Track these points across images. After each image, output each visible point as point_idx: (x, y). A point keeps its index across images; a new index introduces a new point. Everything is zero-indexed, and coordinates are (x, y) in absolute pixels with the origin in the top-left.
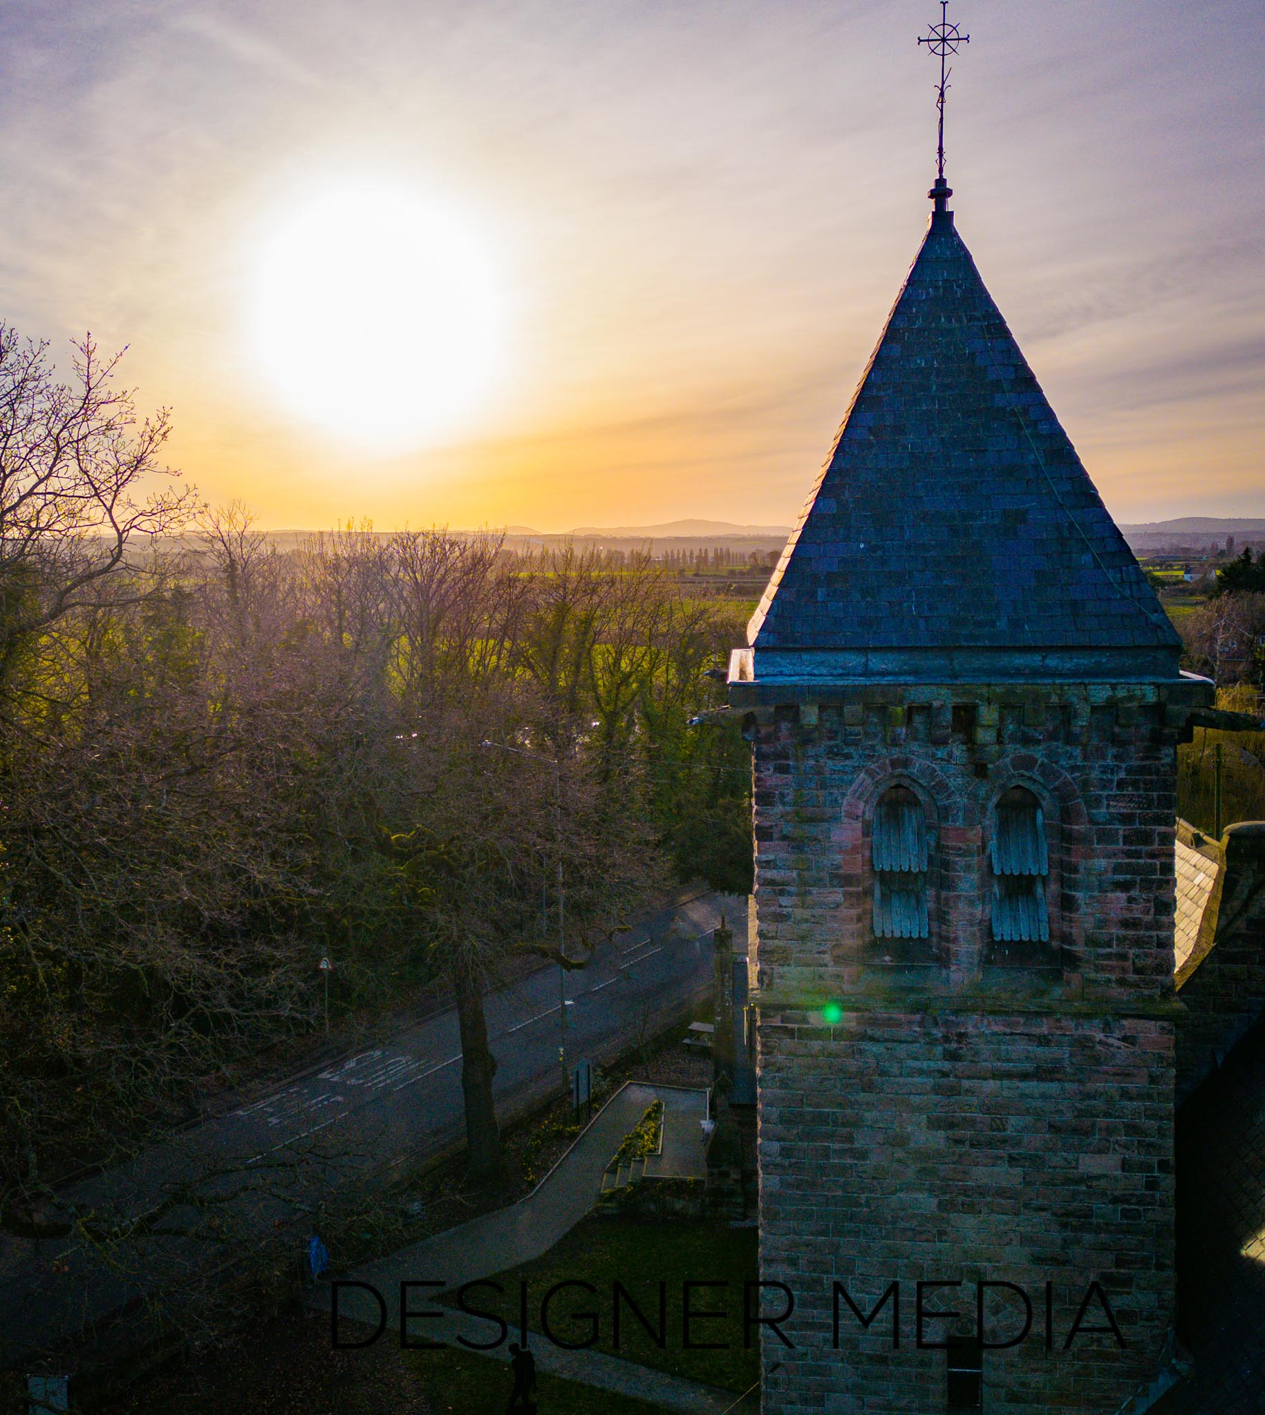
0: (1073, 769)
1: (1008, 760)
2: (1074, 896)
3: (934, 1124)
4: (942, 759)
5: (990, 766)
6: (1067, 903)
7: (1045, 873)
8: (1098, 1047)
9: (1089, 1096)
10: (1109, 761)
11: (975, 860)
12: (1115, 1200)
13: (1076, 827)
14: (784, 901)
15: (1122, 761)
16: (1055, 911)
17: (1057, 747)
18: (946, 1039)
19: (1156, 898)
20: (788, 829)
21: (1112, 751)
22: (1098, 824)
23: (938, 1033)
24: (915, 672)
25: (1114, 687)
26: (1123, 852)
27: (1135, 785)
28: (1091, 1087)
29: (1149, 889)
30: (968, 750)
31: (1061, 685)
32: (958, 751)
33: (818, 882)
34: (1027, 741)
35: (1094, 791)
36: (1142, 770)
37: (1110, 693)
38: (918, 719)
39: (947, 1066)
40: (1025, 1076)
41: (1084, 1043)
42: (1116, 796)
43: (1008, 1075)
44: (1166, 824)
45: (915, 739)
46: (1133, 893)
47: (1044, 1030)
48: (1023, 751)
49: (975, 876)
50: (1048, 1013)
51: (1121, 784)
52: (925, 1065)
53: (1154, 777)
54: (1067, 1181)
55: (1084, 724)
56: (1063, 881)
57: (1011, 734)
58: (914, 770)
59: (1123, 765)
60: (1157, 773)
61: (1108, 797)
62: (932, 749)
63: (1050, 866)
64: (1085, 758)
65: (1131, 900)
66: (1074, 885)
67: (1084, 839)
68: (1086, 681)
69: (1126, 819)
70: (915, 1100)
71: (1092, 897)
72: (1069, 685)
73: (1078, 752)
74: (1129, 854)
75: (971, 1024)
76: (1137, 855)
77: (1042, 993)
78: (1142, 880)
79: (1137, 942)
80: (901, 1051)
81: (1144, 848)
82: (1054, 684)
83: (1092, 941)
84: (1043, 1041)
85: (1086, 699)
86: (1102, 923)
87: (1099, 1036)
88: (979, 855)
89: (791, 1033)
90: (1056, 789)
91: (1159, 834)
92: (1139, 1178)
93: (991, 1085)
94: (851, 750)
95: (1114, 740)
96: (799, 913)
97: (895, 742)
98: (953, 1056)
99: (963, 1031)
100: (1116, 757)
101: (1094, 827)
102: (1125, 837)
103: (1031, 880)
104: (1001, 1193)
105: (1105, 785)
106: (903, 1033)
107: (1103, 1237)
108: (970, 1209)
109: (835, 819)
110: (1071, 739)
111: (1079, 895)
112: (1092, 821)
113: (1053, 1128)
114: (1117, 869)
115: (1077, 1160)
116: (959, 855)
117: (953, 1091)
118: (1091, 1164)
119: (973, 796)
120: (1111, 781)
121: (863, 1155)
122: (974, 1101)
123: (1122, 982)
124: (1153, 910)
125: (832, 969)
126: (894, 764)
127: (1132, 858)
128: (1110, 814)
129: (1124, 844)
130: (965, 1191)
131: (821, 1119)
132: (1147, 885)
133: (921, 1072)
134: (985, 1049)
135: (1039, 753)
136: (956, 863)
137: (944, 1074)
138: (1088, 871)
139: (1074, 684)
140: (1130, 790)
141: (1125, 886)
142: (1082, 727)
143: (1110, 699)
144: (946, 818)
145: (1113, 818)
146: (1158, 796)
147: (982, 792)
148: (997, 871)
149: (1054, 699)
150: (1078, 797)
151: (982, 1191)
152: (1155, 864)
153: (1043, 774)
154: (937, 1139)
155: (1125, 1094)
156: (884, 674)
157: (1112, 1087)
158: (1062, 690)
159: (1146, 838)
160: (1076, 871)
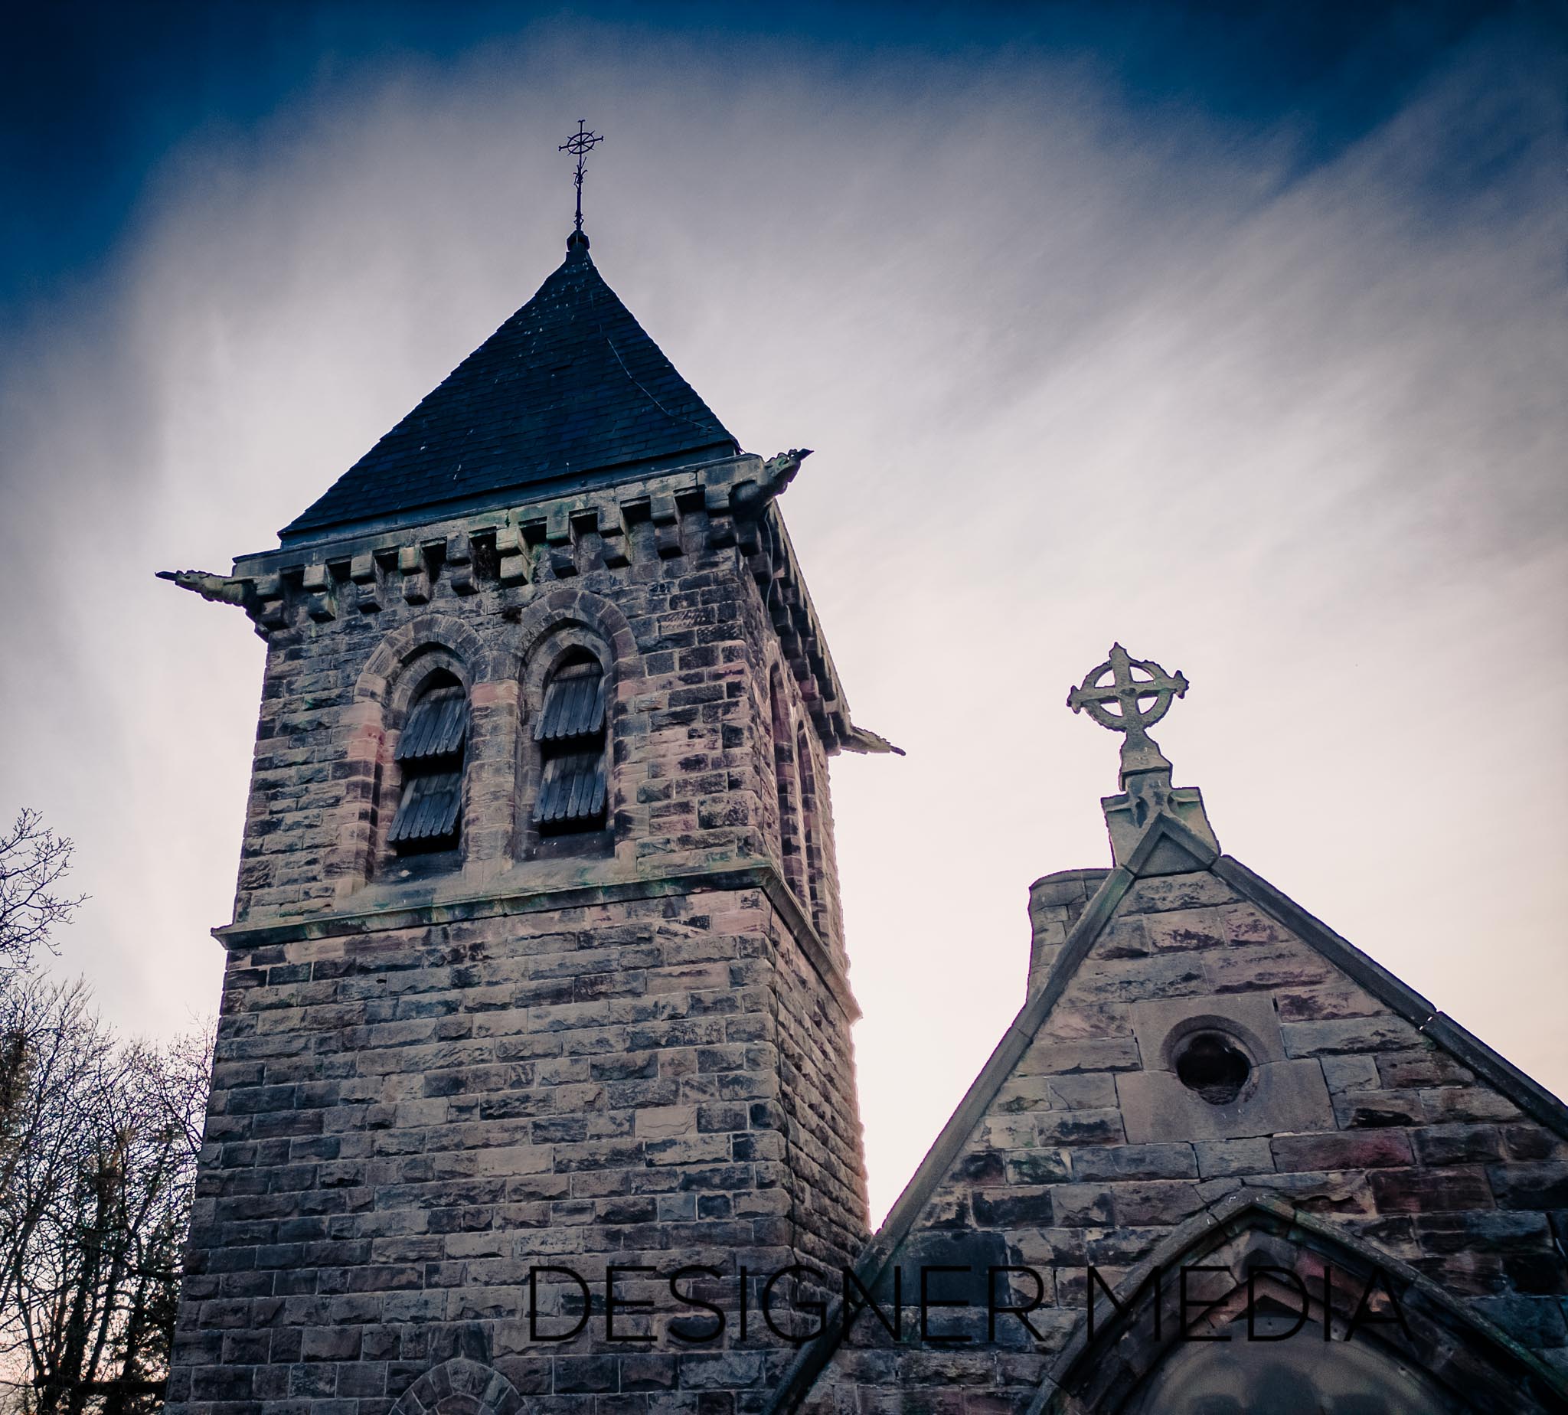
0: (618, 595)
1: (544, 600)
3: (433, 1088)
4: (471, 611)
5: (524, 610)
8: (659, 940)
9: (644, 1015)
12: (688, 1183)
13: (624, 660)
14: (278, 805)
15: (675, 575)
17: (599, 575)
18: (457, 956)
19: (724, 724)
21: (662, 568)
23: (446, 949)
26: (680, 679)
27: (691, 599)
28: (647, 1001)
33: (319, 776)
34: (562, 571)
35: (643, 616)
36: (699, 581)
38: (446, 575)
39: (453, 995)
40: (560, 997)
41: (638, 935)
43: (537, 997)
44: (731, 637)
45: (442, 596)
46: (695, 725)
48: (561, 586)
49: (504, 737)
51: (674, 602)
52: (425, 999)
53: (713, 587)
54: (619, 1158)
59: (677, 581)
60: (717, 580)
61: (660, 618)
62: (458, 602)
64: (632, 581)
65: (692, 734)
67: (632, 672)
69: (683, 639)
70: (412, 1053)
71: (644, 739)
73: (623, 575)
74: (687, 680)
75: (490, 930)
76: (698, 678)
78: (705, 708)
79: (704, 786)
80: (396, 980)
81: (706, 669)
83: (646, 795)
84: (584, 940)
86: (658, 771)
87: (657, 922)
89: (261, 978)
90: (600, 623)
91: (723, 650)
92: (723, 1140)
93: (514, 1017)
94: (371, 619)
96: (294, 817)
97: (412, 595)
98: (464, 980)
99: (479, 941)
100: (667, 573)
101: (644, 656)
102: (681, 659)
105: (654, 606)
106: (402, 956)
108: (475, 1222)
109: (346, 700)
111: (630, 739)
112: (642, 650)
113: (600, 1072)
114: (675, 700)
115: (631, 1120)
116: (486, 716)
117: (462, 1032)
118: (652, 1124)
119: (504, 646)
120: (663, 600)
121: (332, 1149)
122: (487, 1042)
123: (685, 842)
124: (720, 741)
125: (322, 883)
127: (692, 683)
128: (663, 636)
129: (681, 668)
130: (470, 1195)
132: (712, 713)
133: (420, 1010)
134: (506, 963)
135: (578, 585)
136: (482, 725)
137: (451, 1009)
138: (639, 708)
140: (686, 607)
141: (684, 719)
144: (474, 679)
145: (667, 641)
146: (720, 607)
147: (515, 640)
152: (721, 686)
157: (678, 995)
159: (709, 657)
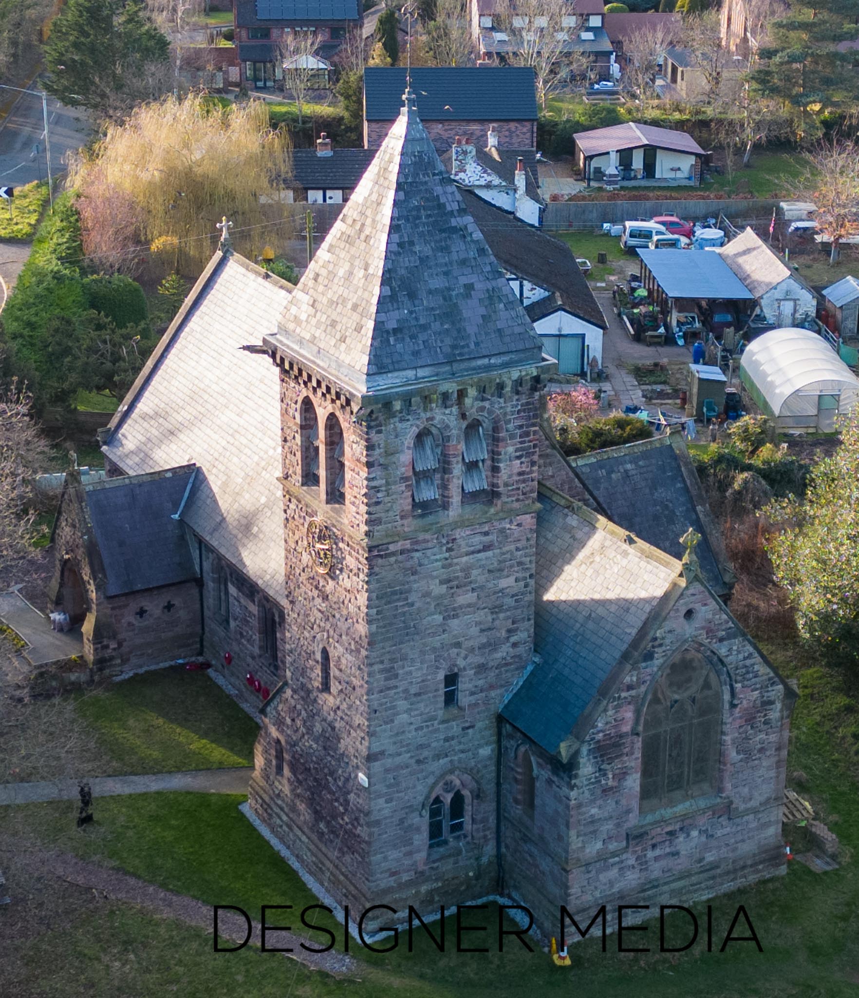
0: (500, 408)
1: (475, 409)
2: (498, 466)
3: (442, 583)
5: (468, 413)
6: (495, 470)
7: (486, 457)
8: (508, 531)
9: (504, 554)
10: (515, 402)
11: (459, 459)
12: (513, 596)
14: (380, 495)
16: (489, 473)
17: (495, 400)
18: (448, 543)
19: (531, 460)
20: (382, 461)
21: (516, 397)
22: (510, 431)
23: (444, 541)
25: (521, 370)
26: (519, 442)
27: (524, 411)
28: (505, 549)
29: (529, 457)
30: (459, 408)
31: (500, 373)
32: (455, 409)
33: (395, 483)
34: (484, 400)
36: (528, 404)
37: (520, 374)
39: (447, 555)
40: (479, 551)
41: (502, 531)
42: (517, 417)
43: (473, 553)
44: (536, 426)
45: (439, 407)
46: (523, 459)
47: (487, 529)
48: (481, 404)
49: (459, 466)
50: (489, 521)
52: (438, 557)
53: (532, 405)
54: (495, 593)
55: (508, 389)
56: (493, 460)
57: (476, 397)
58: (435, 422)
60: (534, 402)
62: (444, 410)
63: (488, 454)
64: (506, 403)
65: (521, 463)
66: (499, 461)
67: (504, 440)
68: (509, 369)
69: (521, 427)
70: (435, 573)
72: (503, 372)
74: (521, 443)
75: (458, 534)
77: (486, 513)
78: (526, 453)
79: (524, 481)
80: (429, 552)
81: (527, 439)
82: (497, 373)
83: (506, 485)
84: (486, 534)
85: (509, 378)
86: (510, 476)
87: (508, 526)
88: (461, 455)
89: (381, 556)
90: (493, 419)
91: (533, 431)
92: (522, 584)
93: (465, 559)
94: (410, 417)
95: (518, 393)
96: (387, 499)
97: (429, 410)
98: (449, 550)
99: (454, 537)
102: (520, 435)
104: (469, 605)
105: (513, 413)
106: (430, 545)
107: (508, 613)
108: (455, 616)
109: (402, 451)
110: (501, 395)
113: (490, 571)
115: (498, 583)
116: (454, 458)
117: (450, 565)
118: (504, 583)
119: (459, 430)
121: (412, 605)
122: (458, 567)
123: (518, 500)
124: (529, 465)
125: (400, 522)
126: (428, 419)
129: (520, 439)
130: (454, 609)
131: (394, 593)
133: (437, 560)
134: (463, 543)
136: (452, 461)
137: (446, 559)
139: (505, 372)
140: (522, 414)
141: (519, 458)
142: (507, 391)
143: (519, 376)
144: (448, 442)
146: (533, 414)
147: (463, 427)
148: (467, 461)
149: (498, 380)
150: (502, 421)
151: (461, 607)
152: (532, 445)
153: (487, 413)
154: (443, 589)
155: (518, 549)
156: (425, 378)
157: (512, 547)
158: (500, 375)
159: (529, 434)
160: (500, 454)
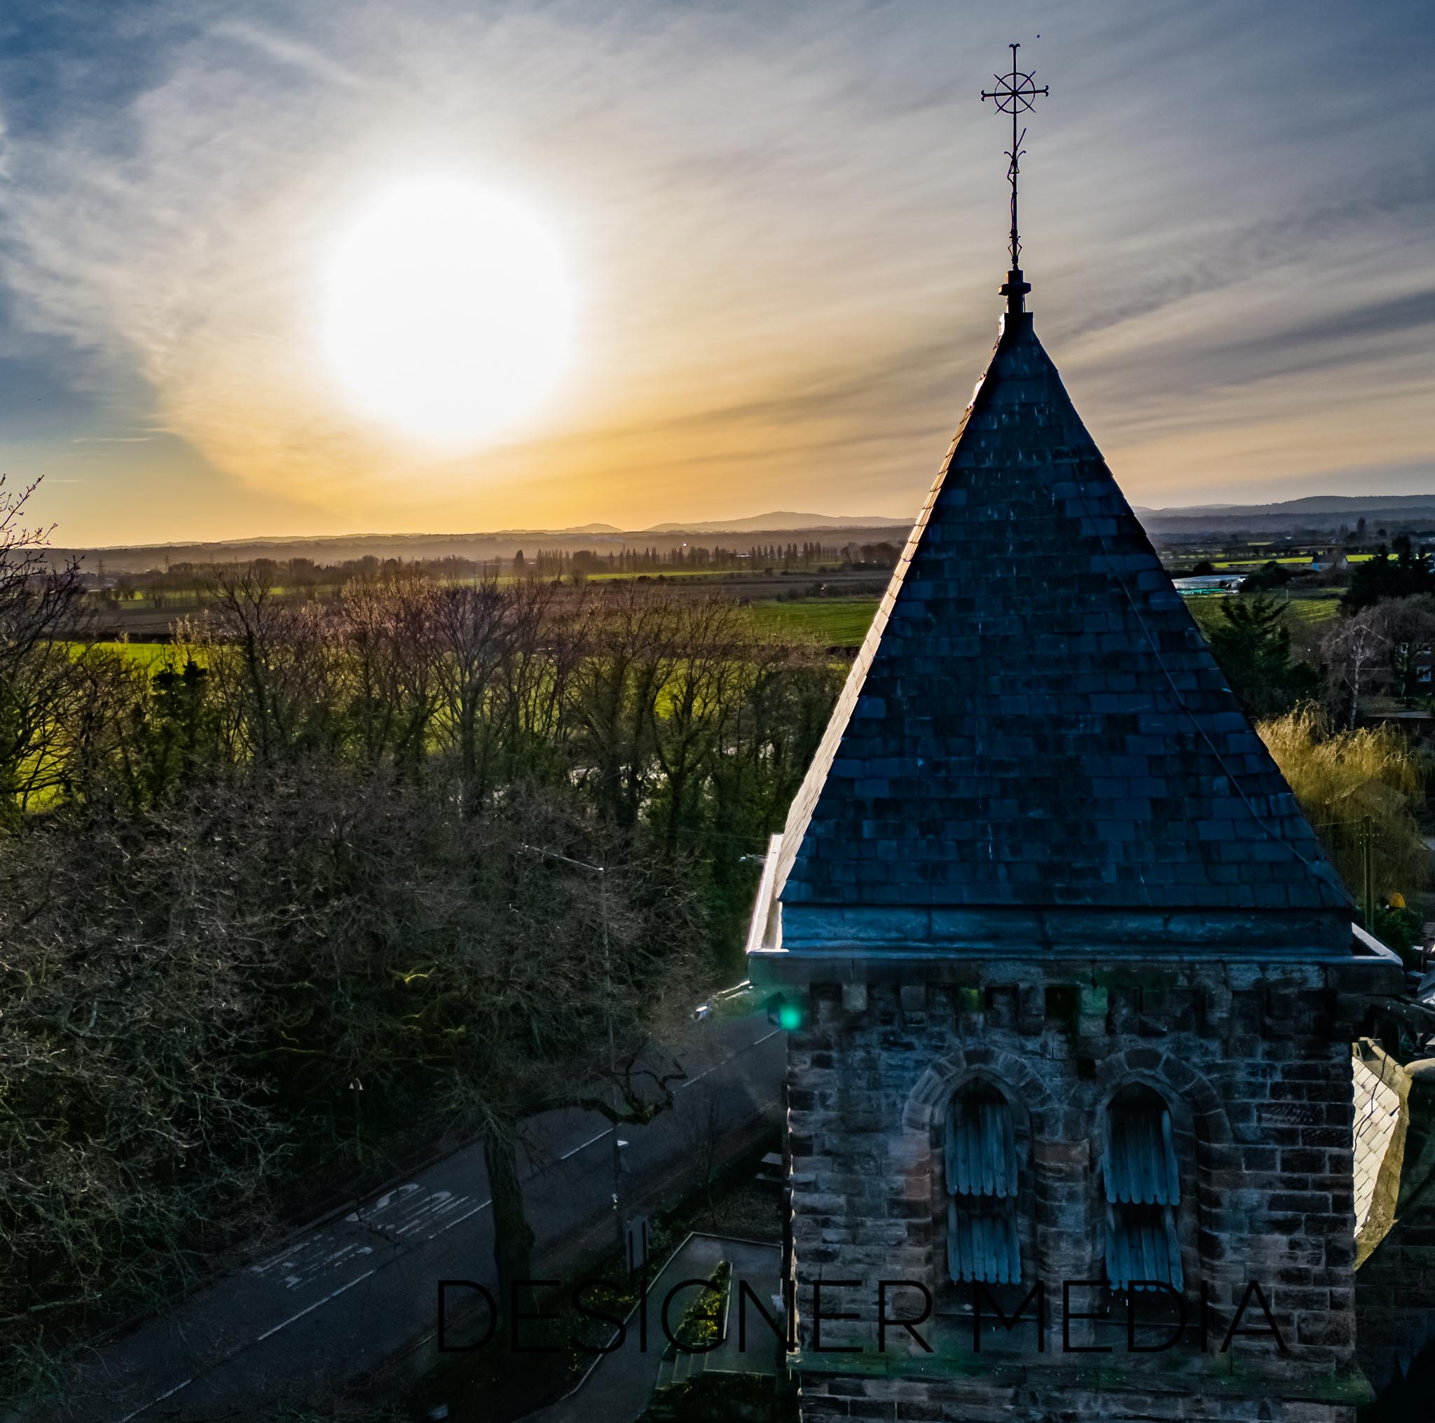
0: (1209, 1068)
1: (1121, 1055)
2: (1216, 1238)
4: (1034, 1053)
5: (1098, 1062)
6: (1209, 1247)
7: (1176, 1201)
10: (1259, 1060)
11: (1080, 1187)
13: (1216, 1146)
14: (829, 1235)
15: (1277, 1059)
16: (1191, 1254)
17: (1188, 1039)
19: (1329, 1243)
20: (833, 1142)
21: (1262, 1046)
22: (1248, 1143)
23: (1037, 1414)
24: (994, 937)
25: (1263, 967)
26: (1282, 1181)
27: (1296, 1091)
29: (1319, 1232)
30: (1068, 1041)
31: (1192, 963)
32: (1055, 1043)
33: (875, 1211)
34: (1147, 1032)
35: (1239, 1099)
36: (1305, 1072)
37: (1259, 975)
38: (1001, 1001)
42: (1270, 1105)
44: (1341, 1145)
45: (997, 1025)
46: (1299, 1235)
48: (1142, 1044)
49: (1081, 1208)
50: (1187, 1393)
51: (1277, 1090)
53: (1322, 1082)
55: (1224, 1015)
56: (1201, 1216)
57: (1125, 1021)
58: (997, 1066)
59: (1279, 1065)
60: (1326, 1076)
61: (1260, 1107)
63: (1183, 1192)
64: (1226, 1054)
65: (1293, 1245)
66: (1217, 1223)
68: (1226, 958)
69: (1285, 1136)
71: (1241, 1240)
72: (1201, 963)
73: (1215, 1046)
74: (1289, 1184)
76: (1302, 1185)
78: (1308, 1219)
79: (1305, 1301)
81: (1311, 1176)
82: (1182, 961)
85: (1226, 982)
86: (1256, 1277)
88: (1086, 1178)
90: (1187, 1094)
91: (1331, 1157)
94: (912, 1039)
95: (1267, 1034)
96: (849, 1251)
97: (971, 1030)
99: (1070, 1411)
100: (1269, 1054)
101: (1241, 1146)
102: (1284, 1161)
103: (1157, 1210)
105: (1255, 1090)
109: (893, 1129)
110: (1205, 1030)
111: (1224, 1236)
112: (1238, 1139)
114: (1275, 1203)
116: (1060, 1179)
119: (1076, 1102)
120: (1263, 1086)
124: (1324, 1258)
126: (971, 1057)
127: (1295, 1189)
128: (1263, 1129)
129: (1283, 1170)
132: (1316, 1226)
135: (1164, 1048)
136: (1056, 1189)
138: (1235, 1205)
139: (1208, 962)
140: (1289, 1099)
141: (1285, 1227)
142: (1221, 1019)
143: (1258, 981)
144: (1041, 1129)
145: (1267, 1135)
146: (1329, 1108)
147: (1088, 1097)
148: (1111, 1198)
149: (1182, 982)
150: (1217, 1106)
152: (1326, 1198)
153: (1169, 1075)
156: (952, 938)
158: (1192, 969)
159: (1314, 1163)
160: (1218, 1204)
